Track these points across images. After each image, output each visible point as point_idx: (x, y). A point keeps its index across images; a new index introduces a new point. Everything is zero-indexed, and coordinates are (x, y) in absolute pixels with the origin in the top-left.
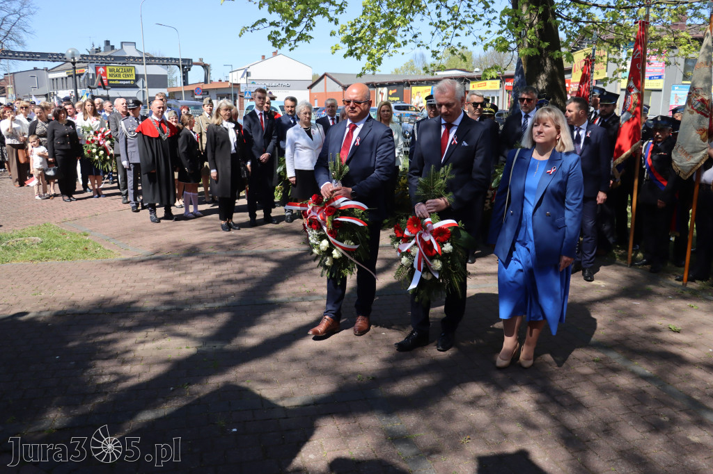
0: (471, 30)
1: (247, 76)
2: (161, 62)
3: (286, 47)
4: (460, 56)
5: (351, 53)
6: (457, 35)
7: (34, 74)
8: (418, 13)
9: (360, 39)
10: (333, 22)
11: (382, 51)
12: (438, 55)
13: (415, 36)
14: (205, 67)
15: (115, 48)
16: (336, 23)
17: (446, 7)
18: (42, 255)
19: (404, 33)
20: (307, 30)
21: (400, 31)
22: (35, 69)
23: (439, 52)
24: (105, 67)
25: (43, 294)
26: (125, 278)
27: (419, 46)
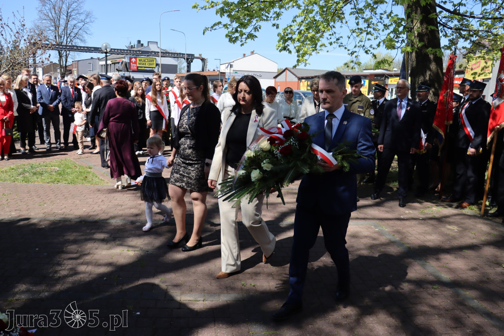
0: (379, 35)
1: (231, 67)
2: (173, 56)
3: (238, 43)
4: (371, 55)
5: (285, 48)
6: (369, 39)
7: (91, 61)
8: (338, 21)
9: (291, 39)
10: (275, 27)
11: (311, 49)
12: (355, 54)
13: (338, 39)
14: (203, 60)
15: (144, 45)
16: (277, 27)
17: (363, 18)
18: (56, 179)
19: (329, 37)
20: (255, 31)
21: (326, 35)
22: (92, 58)
23: (356, 52)
24: (136, 58)
25: (45, 205)
26: (104, 199)
27: (340, 46)
